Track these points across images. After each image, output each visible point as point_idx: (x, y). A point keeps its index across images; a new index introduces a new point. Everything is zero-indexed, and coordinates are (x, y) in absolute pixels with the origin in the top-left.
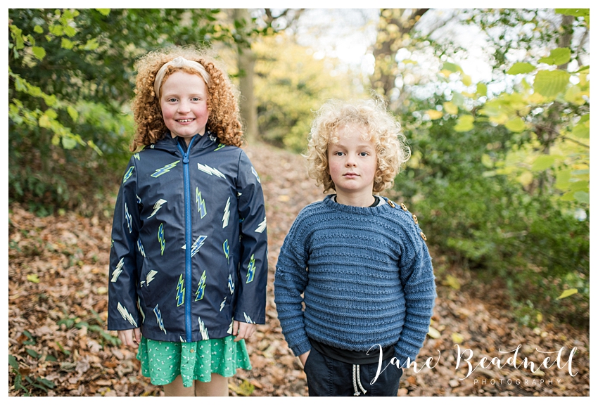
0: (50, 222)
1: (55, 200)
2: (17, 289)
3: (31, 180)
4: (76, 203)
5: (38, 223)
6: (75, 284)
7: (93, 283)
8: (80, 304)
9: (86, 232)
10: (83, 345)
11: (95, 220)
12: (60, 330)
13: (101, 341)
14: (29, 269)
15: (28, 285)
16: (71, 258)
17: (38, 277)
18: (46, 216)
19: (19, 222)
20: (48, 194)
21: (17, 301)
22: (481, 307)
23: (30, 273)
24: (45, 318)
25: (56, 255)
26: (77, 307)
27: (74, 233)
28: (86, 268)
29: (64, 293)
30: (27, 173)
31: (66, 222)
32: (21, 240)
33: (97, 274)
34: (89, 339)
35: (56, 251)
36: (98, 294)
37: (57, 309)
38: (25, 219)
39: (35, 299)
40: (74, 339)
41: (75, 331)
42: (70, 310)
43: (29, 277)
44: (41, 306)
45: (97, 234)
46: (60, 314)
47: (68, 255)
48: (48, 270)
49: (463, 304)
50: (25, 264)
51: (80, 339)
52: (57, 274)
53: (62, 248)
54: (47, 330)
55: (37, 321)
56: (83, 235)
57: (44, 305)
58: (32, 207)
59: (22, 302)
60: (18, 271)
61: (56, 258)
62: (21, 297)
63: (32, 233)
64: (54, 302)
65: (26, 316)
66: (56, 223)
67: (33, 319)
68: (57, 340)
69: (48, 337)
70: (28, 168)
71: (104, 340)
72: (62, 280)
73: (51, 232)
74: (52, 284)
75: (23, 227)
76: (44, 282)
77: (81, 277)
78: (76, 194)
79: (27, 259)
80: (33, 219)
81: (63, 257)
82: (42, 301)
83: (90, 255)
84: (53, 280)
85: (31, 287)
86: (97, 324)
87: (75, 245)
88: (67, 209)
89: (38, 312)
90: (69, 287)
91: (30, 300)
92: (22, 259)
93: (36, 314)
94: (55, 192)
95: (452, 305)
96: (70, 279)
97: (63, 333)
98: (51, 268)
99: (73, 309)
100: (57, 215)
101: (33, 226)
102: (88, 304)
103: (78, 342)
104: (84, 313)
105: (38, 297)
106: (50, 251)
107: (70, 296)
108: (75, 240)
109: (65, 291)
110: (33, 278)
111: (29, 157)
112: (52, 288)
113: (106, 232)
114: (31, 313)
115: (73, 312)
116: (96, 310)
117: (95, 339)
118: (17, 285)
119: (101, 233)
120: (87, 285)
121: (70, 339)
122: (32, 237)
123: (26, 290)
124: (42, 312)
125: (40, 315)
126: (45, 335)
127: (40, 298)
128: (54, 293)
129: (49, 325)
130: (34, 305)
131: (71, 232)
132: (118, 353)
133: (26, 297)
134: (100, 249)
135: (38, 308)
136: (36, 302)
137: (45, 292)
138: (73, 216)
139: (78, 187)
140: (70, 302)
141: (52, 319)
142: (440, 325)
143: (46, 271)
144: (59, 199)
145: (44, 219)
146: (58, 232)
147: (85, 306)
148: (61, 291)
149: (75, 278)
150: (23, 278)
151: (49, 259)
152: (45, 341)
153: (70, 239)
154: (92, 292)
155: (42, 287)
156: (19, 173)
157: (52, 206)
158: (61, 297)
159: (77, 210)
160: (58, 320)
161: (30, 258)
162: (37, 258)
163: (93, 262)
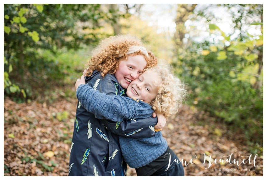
0: (23, 106)
4: (36, 96)
5: (17, 106)
6: (32, 138)
7: (41, 137)
8: (34, 149)
9: (40, 111)
10: (33, 172)
11: (45, 105)
12: (22, 163)
13: (42, 169)
14: (10, 131)
15: (8, 139)
17: (14, 135)
18: (21, 103)
19: (8, 107)
22: (233, 145)
23: (10, 133)
24: (15, 157)
25: (24, 123)
26: (32, 150)
27: (34, 111)
28: (38, 130)
32: (8, 116)
33: (43, 133)
34: (36, 168)
35: (24, 121)
36: (43, 143)
37: (22, 152)
38: (11, 105)
39: (11, 147)
40: (29, 168)
41: (29, 164)
42: (28, 152)
43: (10, 135)
44: (13, 150)
45: (45, 112)
46: (23, 155)
47: (30, 123)
48: (20, 131)
49: (223, 144)
50: (8, 129)
51: (32, 168)
52: (24, 133)
53: (27, 119)
54: (16, 163)
55: (11, 159)
56: (38, 113)
57: (15, 150)
58: (15, 99)
61: (24, 125)
63: (14, 112)
64: (20, 148)
65: (6, 156)
66: (26, 106)
67: (9, 158)
68: (20, 169)
69: (16, 168)
71: (44, 168)
72: (26, 136)
73: (23, 111)
74: (20, 138)
75: (9, 109)
76: (17, 137)
77: (36, 134)
78: (36, 92)
80: (15, 105)
81: (28, 124)
82: (15, 148)
83: (41, 122)
84: (21, 136)
85: (10, 140)
86: (41, 159)
87: (34, 118)
88: (31, 99)
90: (29, 140)
91: (9, 147)
92: (7, 126)
93: (11, 155)
95: (219, 145)
96: (30, 136)
97: (24, 165)
99: (30, 152)
100: (27, 103)
101: (15, 108)
102: (38, 149)
103: (30, 170)
104: (35, 154)
105: (13, 146)
106: (21, 121)
107: (29, 145)
108: (34, 115)
109: (27, 142)
112: (21, 141)
113: (49, 110)
114: (8, 154)
115: (30, 154)
116: (42, 152)
117: (40, 168)
119: (47, 111)
120: (38, 139)
121: (27, 169)
122: (14, 114)
123: (7, 142)
124: (14, 154)
126: (14, 167)
128: (21, 143)
129: (17, 161)
130: (10, 150)
131: (32, 111)
133: (7, 146)
134: (46, 119)
135: (12, 152)
137: (17, 143)
138: (34, 103)
139: (38, 88)
140: (29, 148)
141: (19, 158)
142: (213, 155)
143: (18, 132)
146: (26, 111)
147: (36, 150)
148: (25, 142)
149: (32, 135)
150: (6, 136)
151: (20, 125)
152: (14, 170)
153: (32, 114)
154: (40, 142)
155: (16, 140)
157: (25, 99)
158: (25, 145)
159: (36, 100)
160: (21, 158)
161: (11, 125)
162: (14, 125)
163: (42, 126)
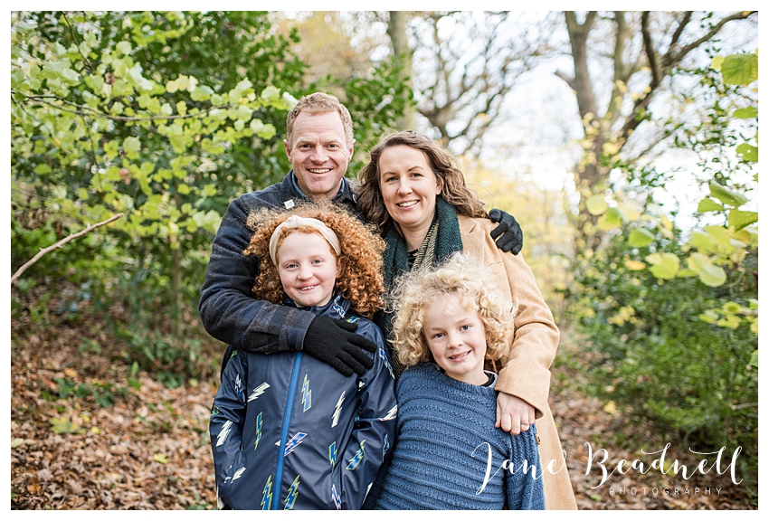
0: (180, 395)
1: (186, 369)
2: (143, 471)
3: (160, 346)
4: (210, 371)
5: (167, 395)
6: (206, 466)
8: (212, 489)
14: (156, 448)
15: (154, 465)
16: (203, 435)
17: (166, 458)
18: (175, 388)
19: (146, 395)
20: (179, 362)
21: (143, 484)
23: (158, 452)
24: (174, 503)
25: (186, 432)
26: (209, 492)
27: (207, 406)
29: (194, 476)
30: (157, 338)
31: (198, 394)
32: (148, 415)
35: (186, 428)
37: (187, 493)
38: (152, 390)
39: (162, 482)
42: (200, 495)
43: (157, 457)
44: (169, 489)
46: (190, 500)
47: (200, 432)
48: (178, 450)
50: (152, 442)
52: (188, 453)
53: (193, 424)
55: (166, 506)
57: (172, 488)
58: (161, 377)
59: (148, 484)
60: (144, 449)
61: (186, 436)
62: (147, 479)
63: (160, 407)
64: (183, 485)
65: (152, 501)
66: (187, 395)
70: (158, 332)
72: (192, 461)
73: (182, 406)
74: (181, 466)
75: (150, 400)
76: (173, 463)
78: (210, 361)
79: (154, 437)
80: (161, 391)
81: (195, 434)
82: (171, 484)
84: (183, 461)
85: (158, 468)
88: (199, 378)
89: (166, 496)
90: (200, 470)
91: (157, 483)
92: (149, 436)
93: (163, 498)
94: (187, 359)
96: (202, 460)
98: (181, 447)
99: (204, 495)
100: (188, 387)
101: (161, 399)
105: (167, 479)
106: (179, 428)
107: (201, 480)
109: (196, 474)
110: (160, 458)
111: (158, 317)
112: (181, 470)
114: (158, 497)
115: (204, 498)
118: (143, 465)
122: (160, 411)
123: (153, 472)
124: (169, 496)
125: (168, 500)
127: (168, 480)
128: (184, 475)
130: (161, 489)
131: (203, 405)
133: (153, 479)
135: (166, 492)
136: (163, 485)
137: (174, 474)
138: (207, 388)
139: (213, 353)
140: (201, 486)
141: (181, 504)
143: (175, 450)
144: (191, 367)
145: (174, 391)
146: (189, 406)
148: (191, 473)
149: (207, 459)
150: (150, 458)
151: (179, 437)
153: (202, 414)
155: (171, 468)
156: (148, 337)
157: (182, 376)
158: (191, 480)
159: (211, 380)
160: (188, 505)
161: (157, 436)
162: (165, 435)
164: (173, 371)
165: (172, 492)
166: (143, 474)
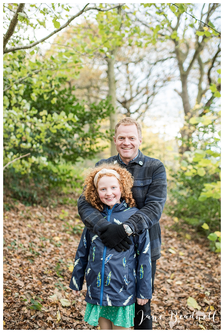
0: (31, 208)
1: (32, 200)
4: (40, 202)
5: (27, 208)
6: (43, 229)
7: (49, 228)
8: (46, 235)
10: (48, 245)
11: (48, 209)
12: (41, 241)
15: (28, 227)
17: (31, 226)
18: (29, 206)
19: (20, 208)
20: (30, 197)
21: (25, 232)
23: (28, 224)
25: (35, 219)
27: (40, 212)
28: (46, 224)
31: (37, 208)
33: (51, 226)
36: (52, 232)
38: (22, 206)
47: (40, 220)
48: (34, 224)
50: (25, 221)
53: (37, 217)
54: (37, 240)
56: (44, 214)
58: (24, 202)
65: (29, 236)
66: (33, 209)
67: (32, 237)
72: (39, 227)
73: (32, 212)
75: (21, 210)
76: (33, 227)
77: (45, 226)
80: (25, 207)
81: (38, 220)
82: (34, 232)
83: (47, 220)
84: (36, 227)
86: (52, 240)
87: (42, 217)
88: (36, 203)
91: (29, 232)
92: (24, 219)
94: (32, 197)
100: (33, 206)
101: (25, 209)
102: (48, 235)
105: (32, 231)
106: (33, 218)
107: (42, 232)
108: (41, 215)
109: (40, 230)
114: (31, 235)
116: (52, 236)
118: (24, 227)
119: (50, 213)
120: (47, 229)
121: (44, 243)
123: (27, 229)
125: (34, 236)
128: (37, 230)
132: (60, 249)
134: (51, 218)
138: (39, 206)
146: (35, 212)
149: (43, 227)
151: (33, 220)
153: (39, 214)
154: (49, 231)
155: (33, 229)
157: (31, 203)
158: (39, 232)
159: (41, 204)
160: (39, 238)
161: (27, 220)
162: (29, 220)
163: (48, 222)
164: (28, 200)
165: (34, 234)
166: (25, 230)
